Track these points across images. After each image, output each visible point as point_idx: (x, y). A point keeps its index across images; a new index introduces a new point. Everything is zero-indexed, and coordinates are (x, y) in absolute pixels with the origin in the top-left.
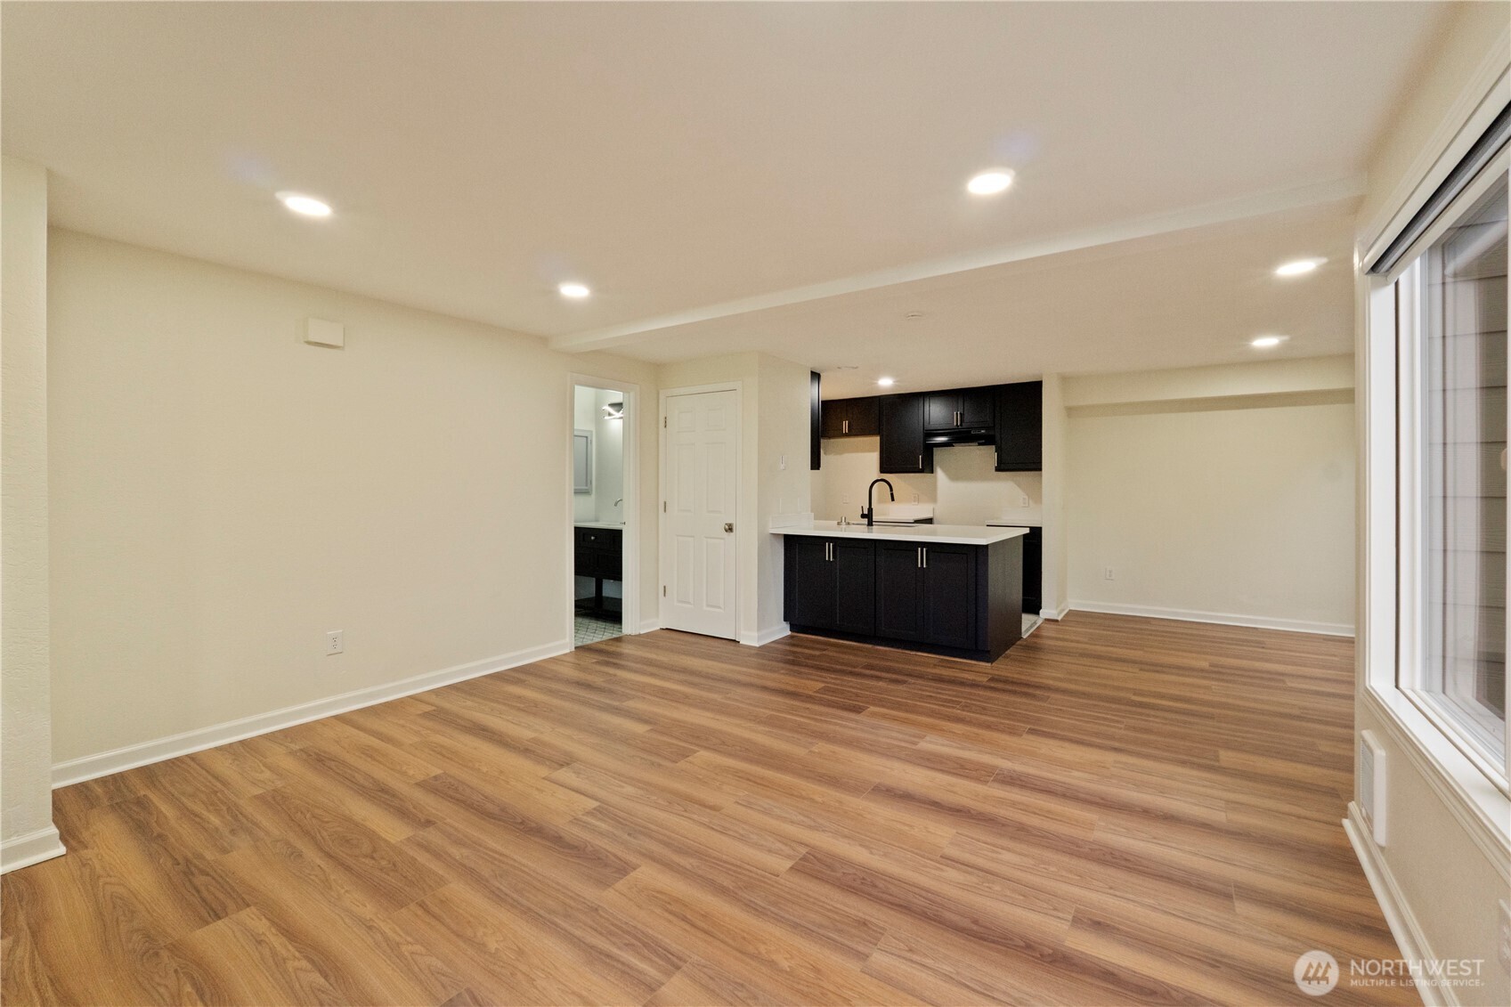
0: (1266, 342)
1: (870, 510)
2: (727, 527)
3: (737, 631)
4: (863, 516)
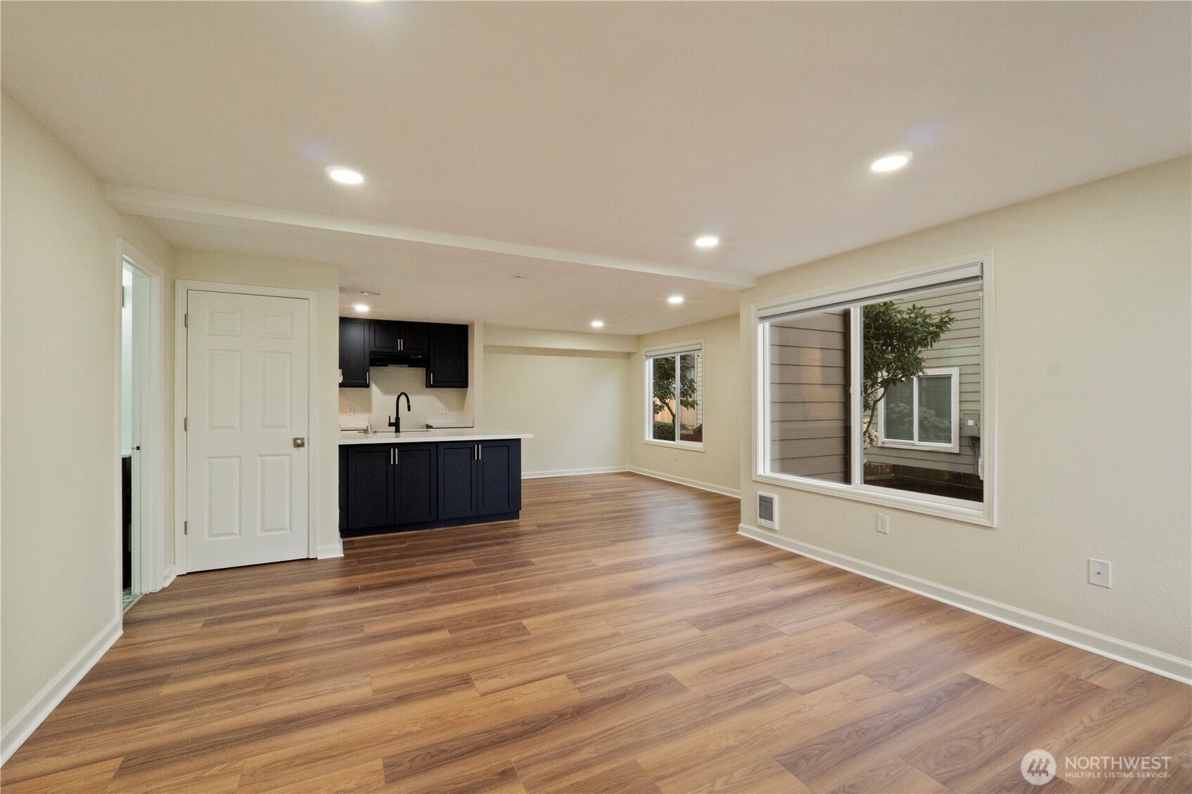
0: (597, 324)
1: (397, 419)
2: (299, 441)
3: (311, 550)
4: (390, 425)
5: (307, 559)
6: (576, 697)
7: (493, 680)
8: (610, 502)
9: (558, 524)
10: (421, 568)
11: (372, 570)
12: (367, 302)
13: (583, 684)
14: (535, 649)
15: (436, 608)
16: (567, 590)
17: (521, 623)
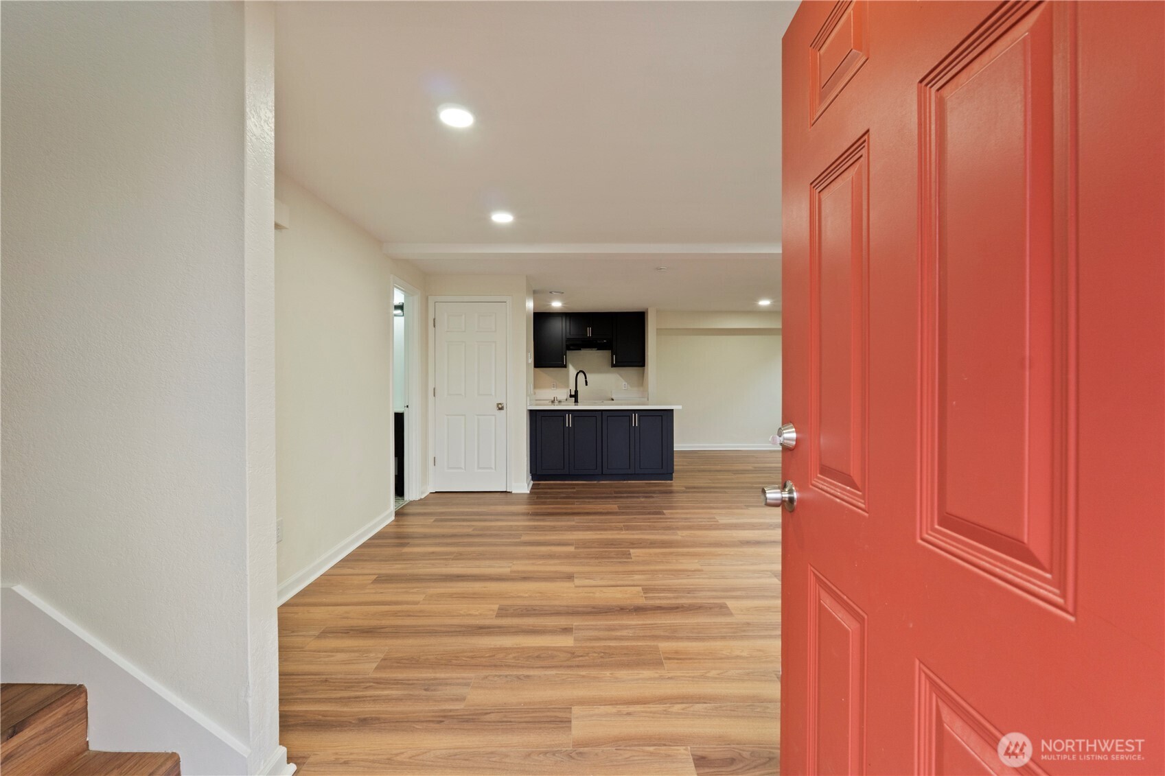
1: (576, 392)
2: (500, 406)
3: (508, 485)
4: (571, 396)
5: (506, 492)
6: (641, 601)
7: (587, 580)
8: (768, 475)
9: (705, 488)
10: (577, 506)
11: (544, 503)
12: (561, 300)
13: (651, 595)
14: (630, 568)
15: (575, 533)
16: (680, 535)
17: (629, 551)
